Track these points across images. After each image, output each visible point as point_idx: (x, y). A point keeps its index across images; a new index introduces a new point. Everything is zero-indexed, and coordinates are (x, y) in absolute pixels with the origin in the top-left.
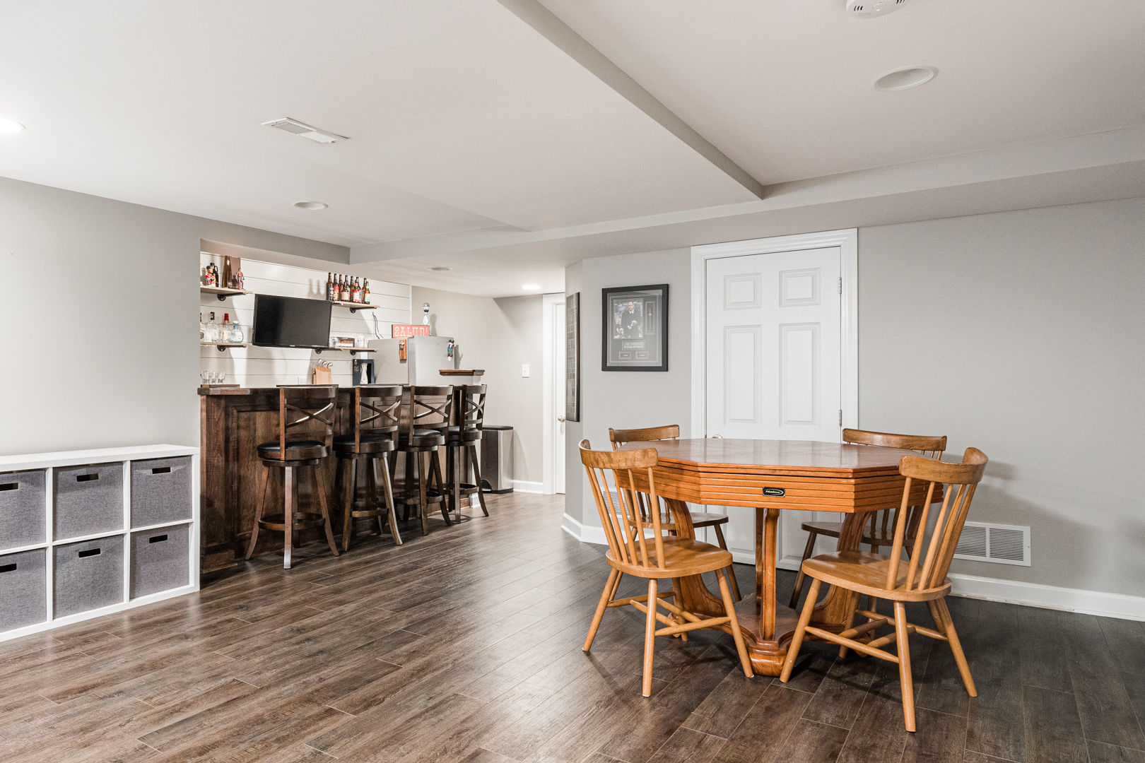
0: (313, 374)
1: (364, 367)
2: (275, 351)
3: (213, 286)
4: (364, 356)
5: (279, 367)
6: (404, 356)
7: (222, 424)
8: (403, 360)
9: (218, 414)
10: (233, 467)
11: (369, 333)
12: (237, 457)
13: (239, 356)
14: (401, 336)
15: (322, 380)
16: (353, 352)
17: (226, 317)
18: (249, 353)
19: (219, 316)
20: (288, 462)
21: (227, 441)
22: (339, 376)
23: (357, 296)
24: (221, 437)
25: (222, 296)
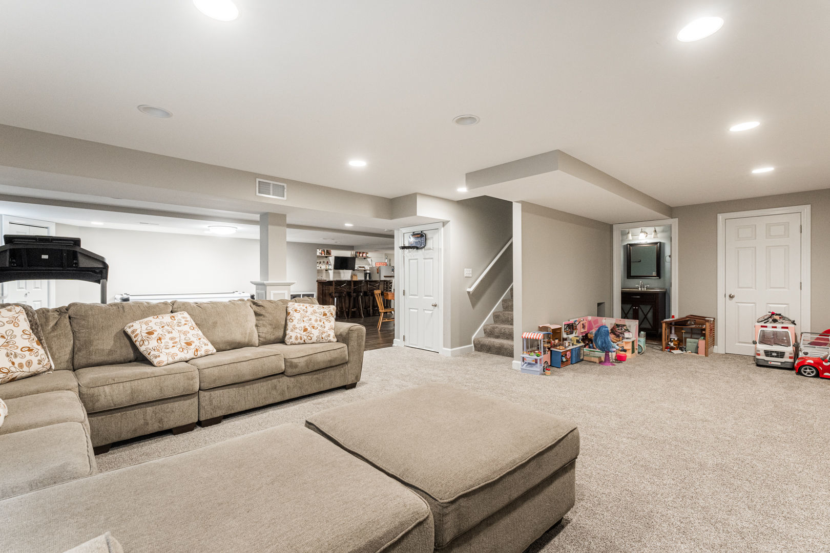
0: (352, 277)
1: (368, 275)
2: (341, 271)
3: (323, 255)
4: (368, 272)
5: (342, 275)
6: (379, 271)
7: (322, 289)
8: (378, 273)
9: (321, 286)
10: (324, 298)
11: (370, 265)
12: (325, 296)
13: (331, 272)
14: (378, 266)
15: (355, 279)
16: (365, 271)
17: (327, 262)
18: (334, 271)
19: (326, 262)
20: (336, 297)
21: (323, 292)
22: (360, 277)
23: (364, 255)
24: (321, 291)
25: (326, 257)
